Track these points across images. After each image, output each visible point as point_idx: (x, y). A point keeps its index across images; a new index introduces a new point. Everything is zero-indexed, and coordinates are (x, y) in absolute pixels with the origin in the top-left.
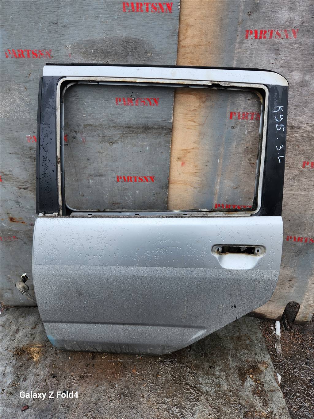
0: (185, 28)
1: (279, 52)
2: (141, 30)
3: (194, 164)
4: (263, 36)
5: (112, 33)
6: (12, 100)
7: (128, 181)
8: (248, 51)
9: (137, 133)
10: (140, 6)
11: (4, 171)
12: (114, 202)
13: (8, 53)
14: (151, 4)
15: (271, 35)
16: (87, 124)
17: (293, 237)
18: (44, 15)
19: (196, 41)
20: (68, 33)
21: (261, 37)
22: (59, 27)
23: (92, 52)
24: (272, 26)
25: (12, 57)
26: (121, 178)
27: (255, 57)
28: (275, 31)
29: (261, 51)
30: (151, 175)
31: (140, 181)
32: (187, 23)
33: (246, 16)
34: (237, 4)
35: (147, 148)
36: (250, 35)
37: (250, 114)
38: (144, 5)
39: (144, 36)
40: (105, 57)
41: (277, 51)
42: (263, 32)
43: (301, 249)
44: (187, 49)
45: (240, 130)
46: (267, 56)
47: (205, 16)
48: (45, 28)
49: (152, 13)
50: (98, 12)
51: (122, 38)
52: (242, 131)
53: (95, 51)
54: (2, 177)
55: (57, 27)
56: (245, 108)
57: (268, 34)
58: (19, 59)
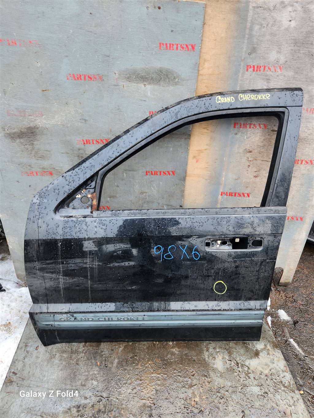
0: (203, 62)
1: (270, 81)
2: (172, 63)
3: (206, 161)
4: (259, 70)
5: (150, 64)
6: (68, 112)
8: (248, 80)
10: (172, 45)
11: (55, 167)
12: (142, 191)
13: (69, 76)
15: (264, 69)
18: (100, 49)
19: (210, 71)
20: (117, 63)
23: (134, 77)
24: (265, 63)
27: (253, 84)
29: (257, 80)
30: (173, 170)
32: (205, 59)
33: (247, 55)
34: (241, 47)
35: (171, 149)
38: (175, 45)
39: (174, 67)
40: (144, 81)
41: (268, 80)
42: (259, 67)
44: (204, 76)
45: (241, 135)
46: (261, 84)
47: (218, 54)
48: (100, 59)
49: (181, 51)
50: (141, 49)
51: (157, 68)
52: (243, 137)
53: (137, 76)
54: (53, 172)
55: (109, 59)
56: (245, 120)
57: (262, 69)
58: (77, 81)
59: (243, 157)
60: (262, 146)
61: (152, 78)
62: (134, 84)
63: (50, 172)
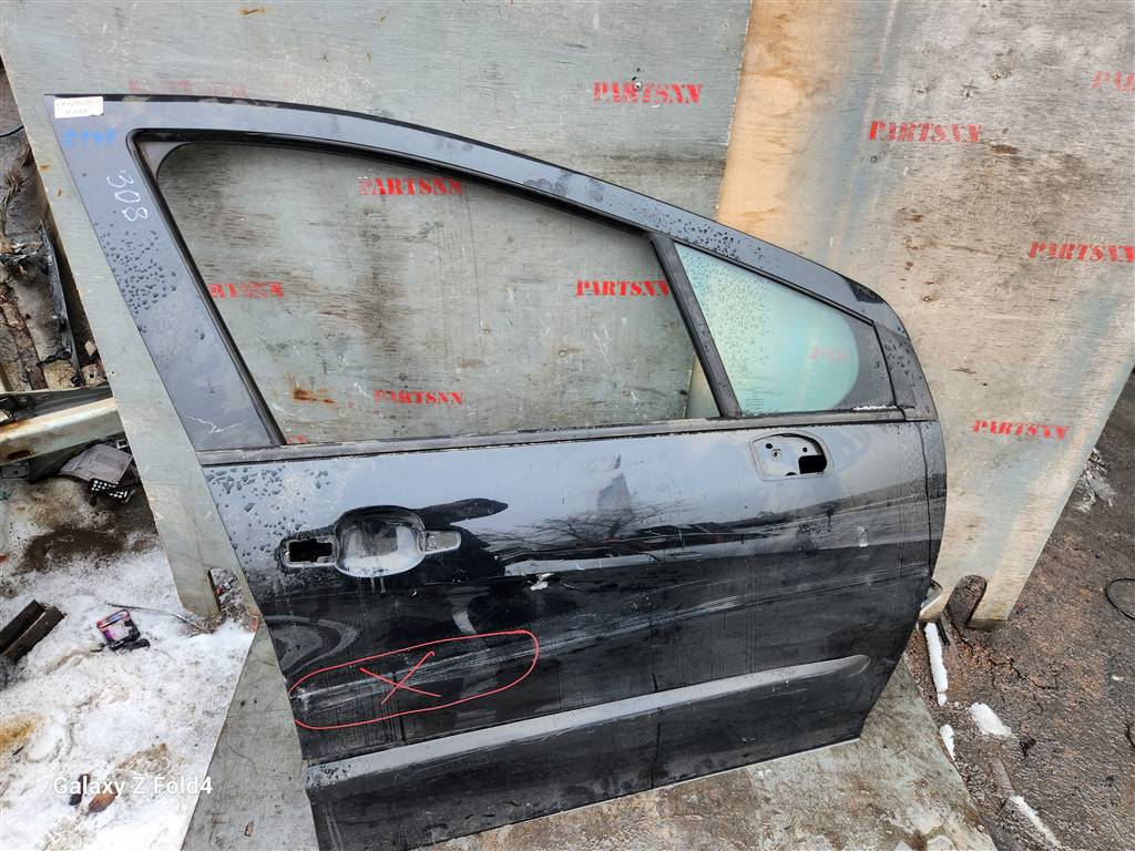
7: (605, 292)
9: (639, 173)
11: (289, 270)
12: (564, 346)
17: (989, 422)
26: (587, 285)
31: (635, 292)
37: (920, 126)
43: (1004, 450)
45: (892, 165)
52: (895, 168)
54: (285, 285)
56: (908, 112)
59: (892, 236)
60: (955, 198)
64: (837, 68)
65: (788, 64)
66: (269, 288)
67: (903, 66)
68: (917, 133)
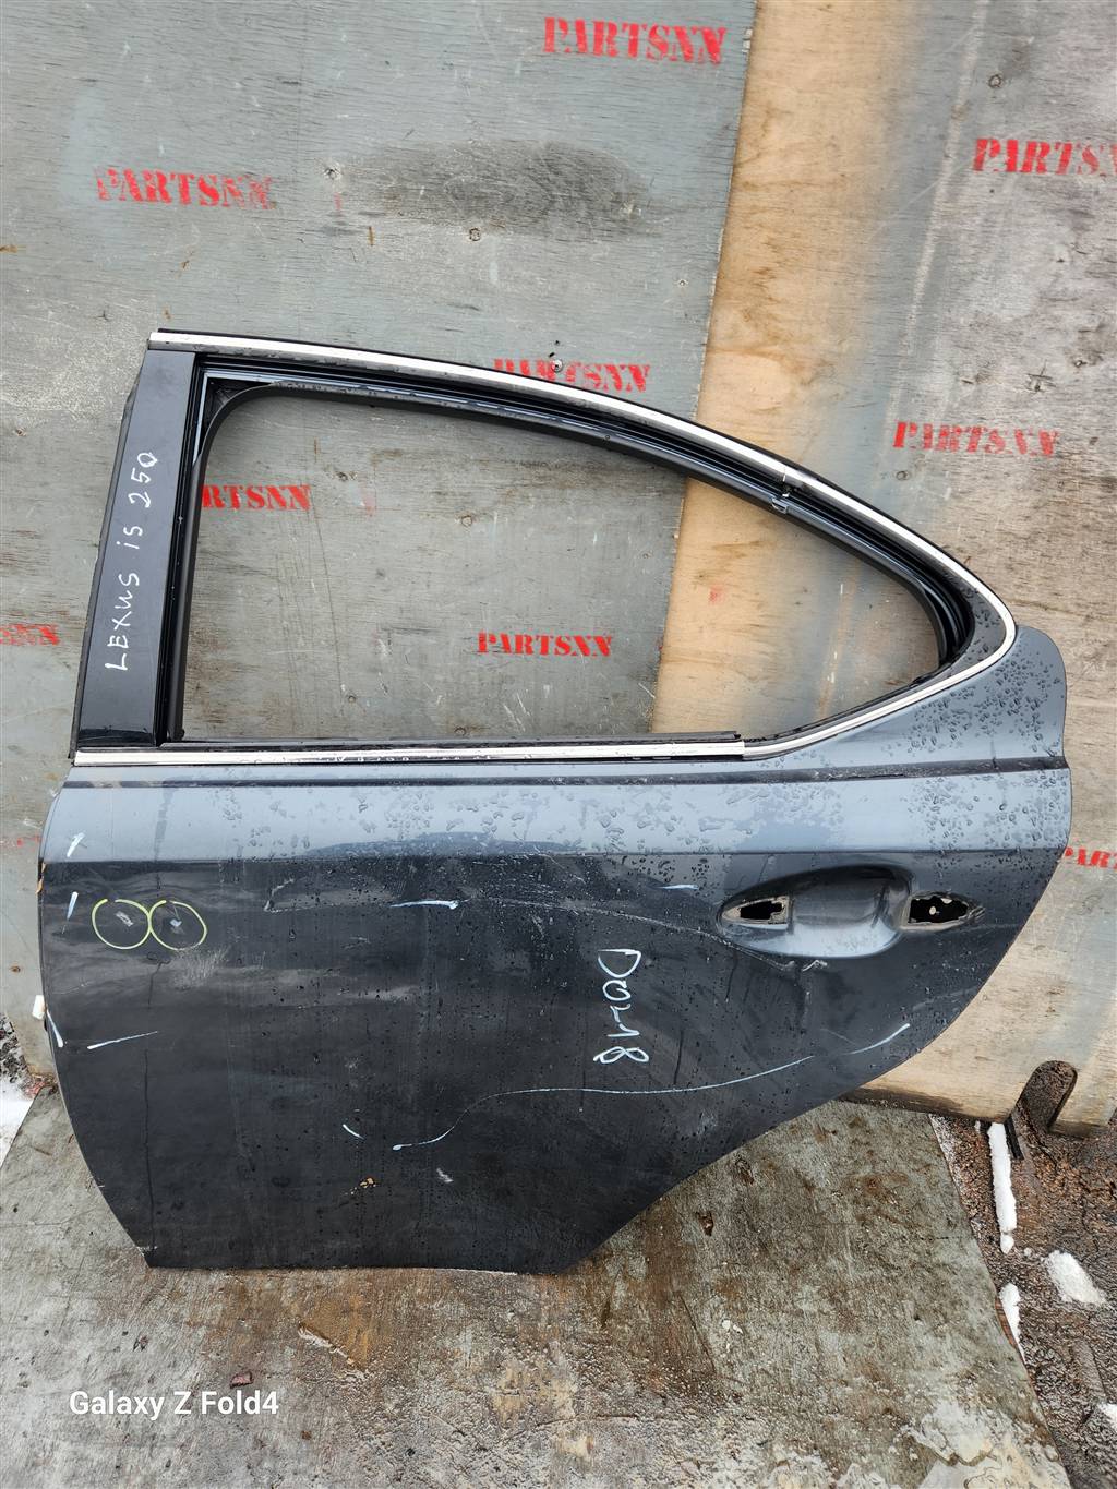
0: (761, 120)
1: (1087, 221)
2: (604, 120)
3: (753, 597)
4: (1035, 164)
5: (499, 128)
6: (111, 355)
7: (519, 650)
8: (977, 214)
9: (562, 486)
10: (606, 33)
11: (66, 608)
12: (462, 722)
13: (107, 181)
14: (649, 29)
15: (1065, 161)
16: (383, 448)
17: (1076, 849)
18: (252, 48)
19: (796, 166)
20: (336, 119)
21: (1027, 167)
22: (301, 96)
23: (422, 192)
24: (1070, 130)
25: (123, 199)
26: (493, 639)
27: (1002, 235)
28: (1078, 146)
29: (1023, 215)
30: (599, 634)
31: (561, 651)
32: (769, 103)
33: (983, 87)
34: (955, 45)
35: (595, 540)
36: (992, 156)
37: (967, 431)
38: (623, 30)
39: (614, 144)
40: (469, 211)
41: (1080, 217)
42: (1039, 150)
43: (1098, 890)
44: (761, 194)
45: (928, 484)
46: (1042, 235)
47: (837, 82)
48: (253, 97)
49: (650, 60)
50: (453, 49)
51: (534, 147)
52: (934, 489)
53: (434, 188)
54: (60, 629)
55: (297, 96)
56: (950, 411)
57: (1054, 156)
58: (147, 205)
60: (1021, 534)
61: (509, 199)
62: (424, 227)
63: (46, 631)
64: (846, 345)
65: (776, 338)
66: (37, 632)
67: (941, 345)
68: (964, 440)
